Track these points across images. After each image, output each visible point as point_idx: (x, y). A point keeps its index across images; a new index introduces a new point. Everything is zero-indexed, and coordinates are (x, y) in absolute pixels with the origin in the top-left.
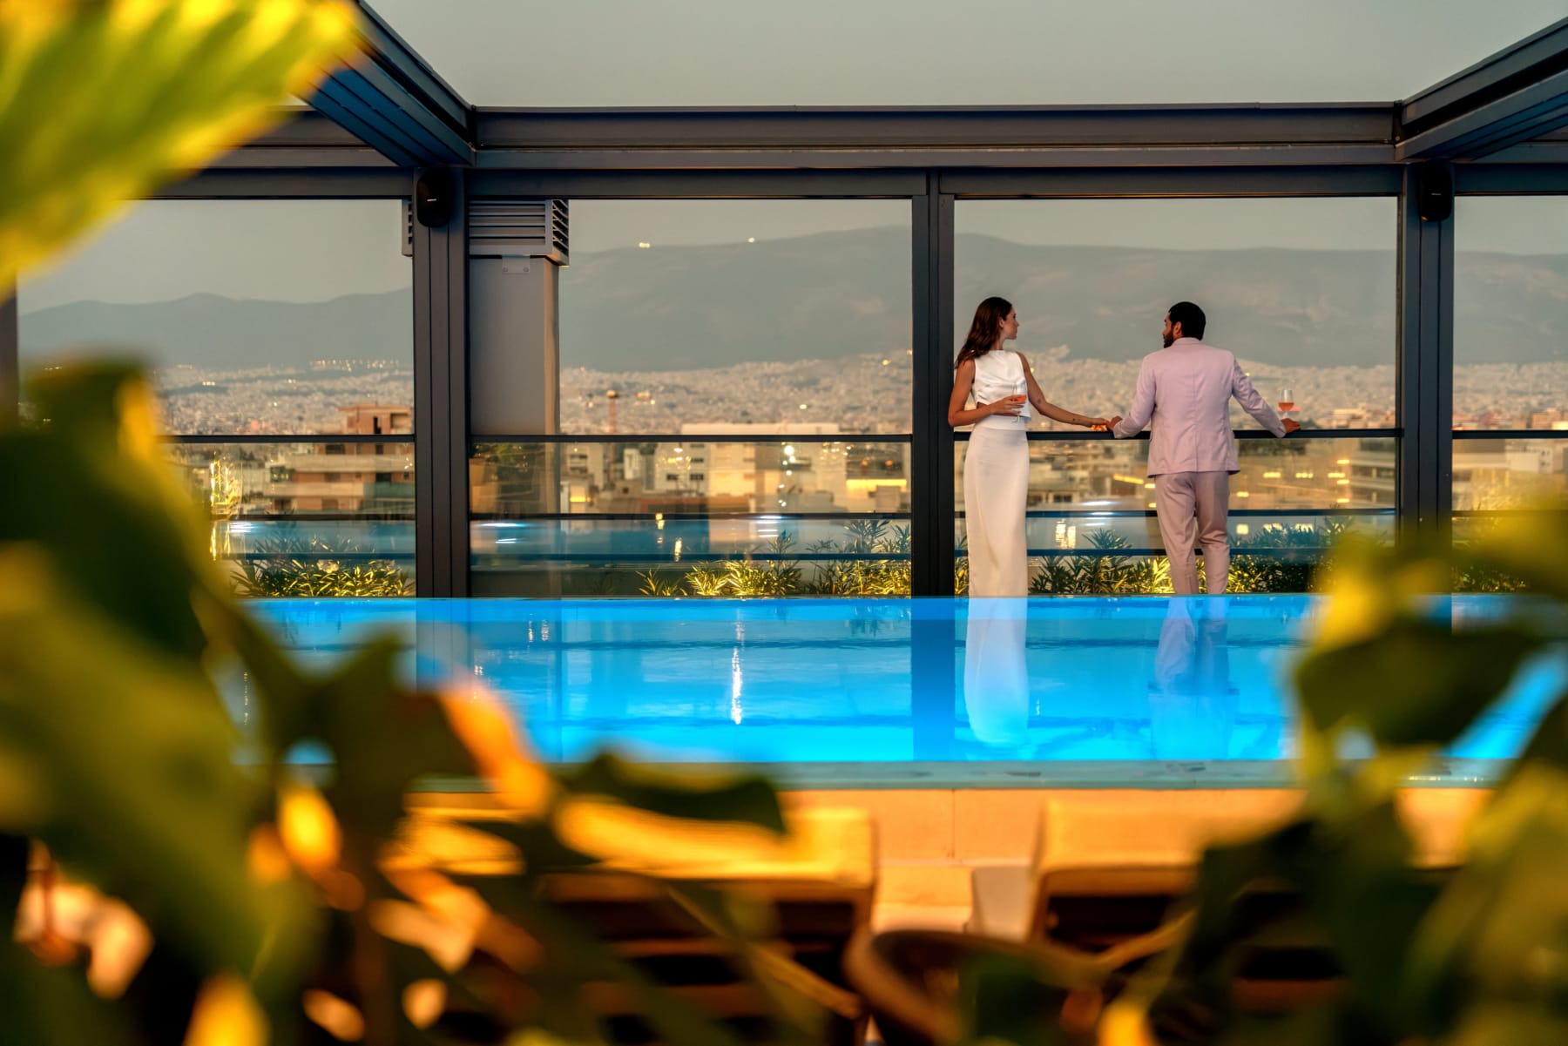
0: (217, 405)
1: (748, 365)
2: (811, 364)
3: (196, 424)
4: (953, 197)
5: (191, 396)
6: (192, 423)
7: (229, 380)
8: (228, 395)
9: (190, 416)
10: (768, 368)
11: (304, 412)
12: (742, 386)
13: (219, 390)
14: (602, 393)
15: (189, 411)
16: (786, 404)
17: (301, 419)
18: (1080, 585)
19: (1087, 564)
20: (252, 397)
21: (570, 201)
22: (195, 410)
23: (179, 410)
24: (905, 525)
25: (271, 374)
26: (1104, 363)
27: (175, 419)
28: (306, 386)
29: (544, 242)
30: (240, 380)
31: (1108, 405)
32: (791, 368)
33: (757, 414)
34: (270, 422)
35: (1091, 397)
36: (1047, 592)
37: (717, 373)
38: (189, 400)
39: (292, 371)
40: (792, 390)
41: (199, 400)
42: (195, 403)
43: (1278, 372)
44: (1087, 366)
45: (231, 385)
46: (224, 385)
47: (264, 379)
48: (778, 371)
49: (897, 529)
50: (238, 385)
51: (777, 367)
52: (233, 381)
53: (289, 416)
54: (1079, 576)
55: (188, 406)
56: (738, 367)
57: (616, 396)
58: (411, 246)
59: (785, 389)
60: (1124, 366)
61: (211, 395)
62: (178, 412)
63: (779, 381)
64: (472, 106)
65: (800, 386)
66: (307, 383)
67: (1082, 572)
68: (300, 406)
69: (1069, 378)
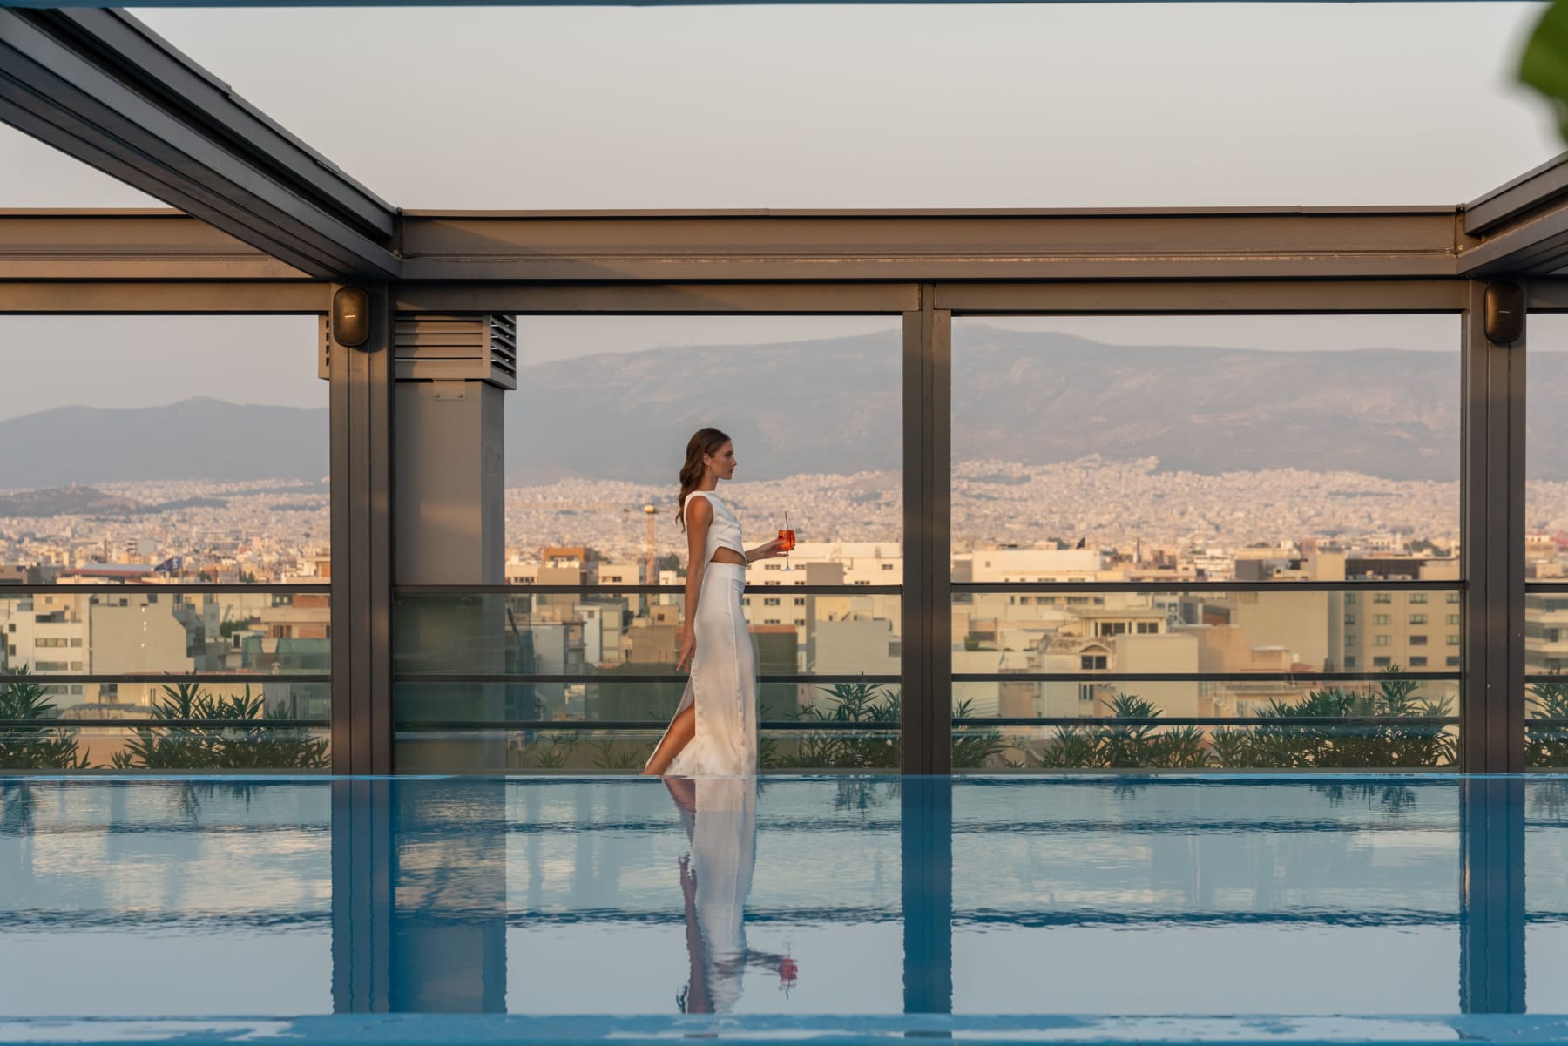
0: (216, 520)
1: (802, 477)
2: (872, 476)
3: (192, 541)
4: (949, 313)
5: (187, 510)
6: (188, 540)
7: (228, 493)
8: (227, 509)
9: (186, 532)
10: (825, 480)
11: (311, 528)
12: (796, 500)
13: (217, 503)
14: (640, 508)
15: (185, 527)
16: (845, 520)
17: (308, 536)
18: (1100, 760)
19: (1108, 734)
20: (254, 511)
21: (518, 317)
22: (191, 526)
23: (174, 526)
24: (896, 688)
25: (276, 486)
26: (1197, 476)
27: (169, 536)
28: (314, 500)
29: (481, 363)
30: (240, 493)
31: (1201, 521)
32: (850, 481)
33: (813, 530)
34: (274, 538)
35: (1183, 514)
36: (1060, 765)
37: (768, 486)
38: (184, 514)
39: (297, 483)
40: (851, 505)
41: (196, 515)
42: (192, 517)
43: (1391, 486)
44: (1178, 480)
45: (231, 498)
46: (224, 498)
47: (267, 491)
48: (835, 485)
49: (888, 694)
50: (240, 498)
51: (834, 479)
52: (234, 494)
53: (294, 534)
54: (1099, 748)
55: (184, 521)
56: (790, 479)
57: (655, 512)
58: (328, 368)
59: (843, 503)
60: (1219, 479)
61: (210, 509)
62: (172, 528)
63: (837, 494)
64: (398, 209)
65: (859, 500)
66: (315, 496)
67: (1102, 744)
68: (306, 522)
69: (1158, 492)
